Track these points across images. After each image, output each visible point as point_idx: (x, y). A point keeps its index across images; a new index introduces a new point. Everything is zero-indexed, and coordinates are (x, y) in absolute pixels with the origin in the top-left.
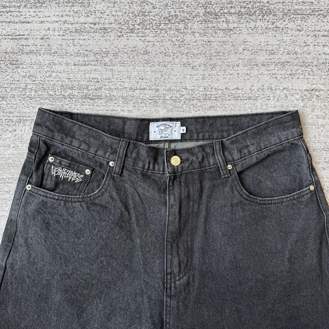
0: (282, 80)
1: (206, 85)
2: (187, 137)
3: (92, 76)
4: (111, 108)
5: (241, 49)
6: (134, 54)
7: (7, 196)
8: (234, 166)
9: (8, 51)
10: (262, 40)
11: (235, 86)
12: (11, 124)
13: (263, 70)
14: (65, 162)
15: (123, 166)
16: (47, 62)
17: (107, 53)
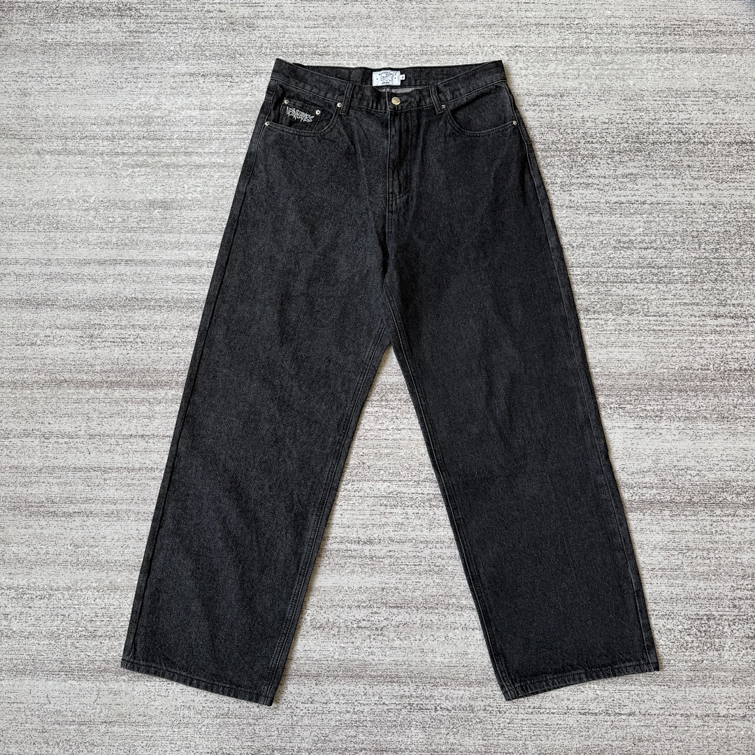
0: (489, 39)
1: (422, 43)
2: (406, 83)
3: (321, 36)
4: (337, 62)
5: (452, 14)
6: (359, 18)
7: (245, 135)
8: (447, 105)
9: (245, 16)
10: (472, 7)
11: (448, 44)
12: (249, 76)
13: (472, 31)
14: (299, 104)
15: (350, 106)
16: (280, 25)
17: (334, 18)
